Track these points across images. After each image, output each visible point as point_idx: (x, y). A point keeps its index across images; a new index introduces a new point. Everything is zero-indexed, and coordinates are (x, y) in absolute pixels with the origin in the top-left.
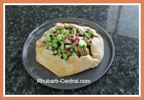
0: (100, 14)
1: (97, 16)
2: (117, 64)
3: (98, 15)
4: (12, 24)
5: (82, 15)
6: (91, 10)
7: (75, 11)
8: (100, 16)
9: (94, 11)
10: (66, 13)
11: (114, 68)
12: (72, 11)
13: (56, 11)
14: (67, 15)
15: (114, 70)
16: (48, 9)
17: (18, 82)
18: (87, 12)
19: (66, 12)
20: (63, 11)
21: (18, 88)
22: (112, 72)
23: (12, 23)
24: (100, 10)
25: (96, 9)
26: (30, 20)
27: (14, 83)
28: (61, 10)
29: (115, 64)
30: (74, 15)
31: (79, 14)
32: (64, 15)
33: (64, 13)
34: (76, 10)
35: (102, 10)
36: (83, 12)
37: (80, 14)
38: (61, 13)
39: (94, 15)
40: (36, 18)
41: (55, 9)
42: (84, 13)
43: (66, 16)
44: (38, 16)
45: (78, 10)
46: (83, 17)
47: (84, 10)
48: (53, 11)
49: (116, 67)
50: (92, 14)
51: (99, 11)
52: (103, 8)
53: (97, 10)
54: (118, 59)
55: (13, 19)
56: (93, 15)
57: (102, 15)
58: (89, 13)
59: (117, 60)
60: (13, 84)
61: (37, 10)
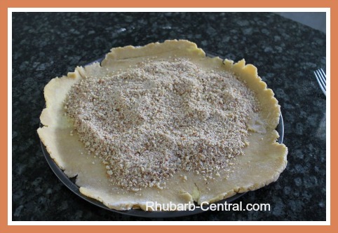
0: (302, 64)
1: (293, 67)
2: (306, 195)
3: (296, 65)
4: (91, 35)
5: (256, 57)
6: (280, 51)
7: (242, 42)
8: (300, 70)
9: (289, 55)
10: (219, 41)
11: (293, 203)
12: (234, 41)
13: (199, 33)
14: (220, 45)
15: (290, 208)
16: (184, 25)
17: (35, 156)
18: (270, 53)
19: (220, 39)
20: (214, 37)
21: (28, 170)
22: (284, 213)
23: (93, 32)
24: (304, 55)
25: (295, 52)
26: (133, 35)
27: (27, 154)
28: (210, 34)
29: (301, 194)
30: (237, 51)
31: (249, 53)
32: (213, 46)
33: (215, 41)
34: (245, 42)
35: (309, 57)
36: (260, 50)
37: (252, 52)
38: (208, 40)
39: (286, 63)
40: (148, 36)
41: (198, 28)
42: (262, 53)
43: (216, 47)
44: (155, 32)
45: (251, 44)
46: (257, 60)
47: (263, 47)
48: (190, 31)
49: (300, 203)
50: (281, 59)
51: (303, 57)
52: (312, 54)
53: (297, 55)
54: (314, 183)
55: (99, 26)
56: (283, 62)
57: (305, 68)
58: (275, 55)
59: (308, 186)
60: (24, 156)
61: (159, 21)
